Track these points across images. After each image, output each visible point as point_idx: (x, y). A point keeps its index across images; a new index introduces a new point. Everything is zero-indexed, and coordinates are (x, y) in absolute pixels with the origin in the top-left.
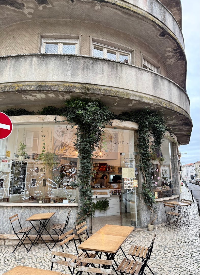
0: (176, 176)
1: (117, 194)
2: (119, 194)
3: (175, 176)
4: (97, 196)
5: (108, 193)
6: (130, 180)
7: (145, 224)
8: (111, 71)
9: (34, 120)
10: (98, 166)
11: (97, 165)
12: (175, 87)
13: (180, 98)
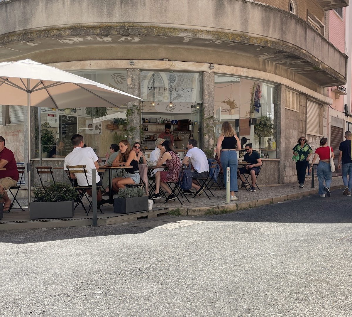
0: (278, 133)
8: (155, 2)
9: (75, 67)
12: (256, 8)
13: (265, 23)
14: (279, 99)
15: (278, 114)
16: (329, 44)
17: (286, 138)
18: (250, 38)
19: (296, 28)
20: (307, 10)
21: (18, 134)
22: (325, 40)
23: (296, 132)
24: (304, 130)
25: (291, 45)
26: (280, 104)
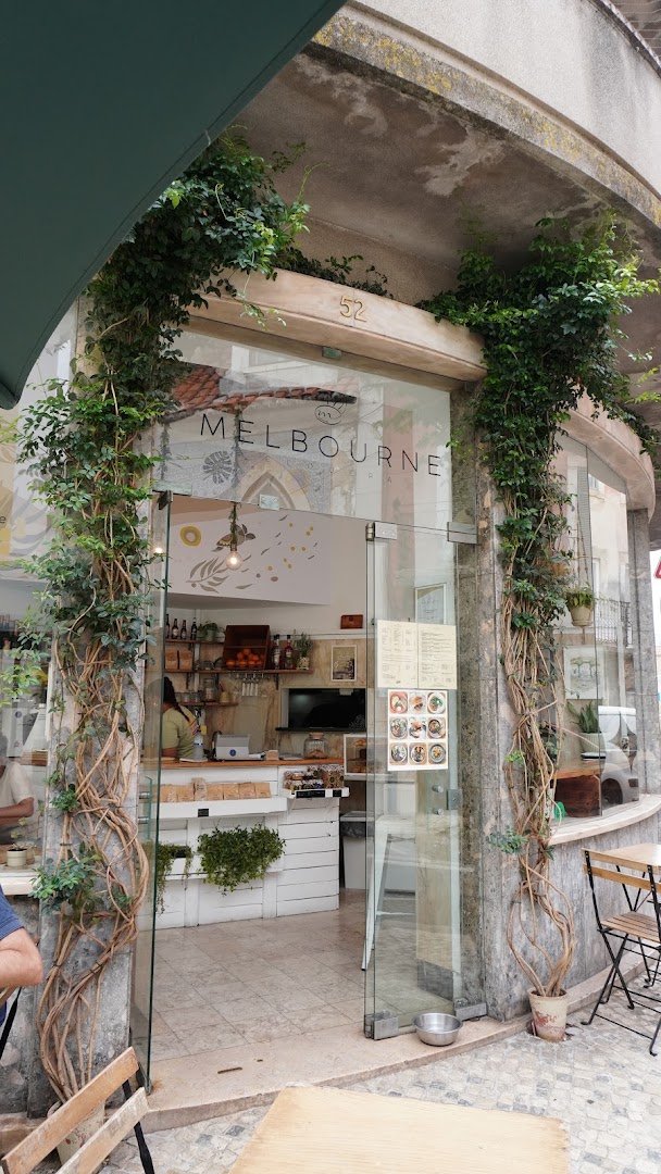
0: (645, 689)
1: (329, 793)
2: (337, 794)
3: (642, 691)
4: (203, 805)
5: (275, 788)
6: (427, 703)
7: (518, 991)
10: (223, 640)
11: (215, 637)
26: (648, 580)
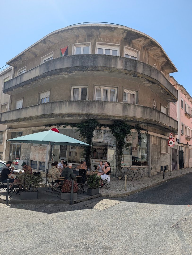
6: (112, 155)
12: (139, 107)
13: (143, 113)
14: (149, 141)
15: (149, 147)
16: (170, 117)
17: (152, 156)
18: (137, 119)
19: (156, 113)
20: (161, 104)
21: (44, 151)
22: (168, 116)
23: (156, 153)
24: (160, 152)
25: (154, 120)
26: (149, 143)
